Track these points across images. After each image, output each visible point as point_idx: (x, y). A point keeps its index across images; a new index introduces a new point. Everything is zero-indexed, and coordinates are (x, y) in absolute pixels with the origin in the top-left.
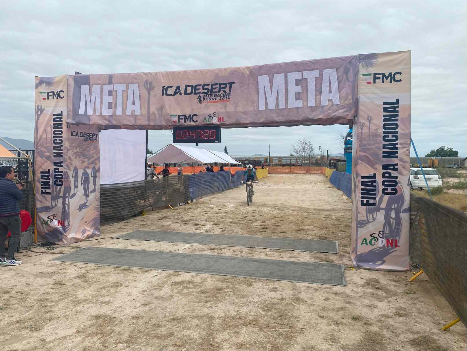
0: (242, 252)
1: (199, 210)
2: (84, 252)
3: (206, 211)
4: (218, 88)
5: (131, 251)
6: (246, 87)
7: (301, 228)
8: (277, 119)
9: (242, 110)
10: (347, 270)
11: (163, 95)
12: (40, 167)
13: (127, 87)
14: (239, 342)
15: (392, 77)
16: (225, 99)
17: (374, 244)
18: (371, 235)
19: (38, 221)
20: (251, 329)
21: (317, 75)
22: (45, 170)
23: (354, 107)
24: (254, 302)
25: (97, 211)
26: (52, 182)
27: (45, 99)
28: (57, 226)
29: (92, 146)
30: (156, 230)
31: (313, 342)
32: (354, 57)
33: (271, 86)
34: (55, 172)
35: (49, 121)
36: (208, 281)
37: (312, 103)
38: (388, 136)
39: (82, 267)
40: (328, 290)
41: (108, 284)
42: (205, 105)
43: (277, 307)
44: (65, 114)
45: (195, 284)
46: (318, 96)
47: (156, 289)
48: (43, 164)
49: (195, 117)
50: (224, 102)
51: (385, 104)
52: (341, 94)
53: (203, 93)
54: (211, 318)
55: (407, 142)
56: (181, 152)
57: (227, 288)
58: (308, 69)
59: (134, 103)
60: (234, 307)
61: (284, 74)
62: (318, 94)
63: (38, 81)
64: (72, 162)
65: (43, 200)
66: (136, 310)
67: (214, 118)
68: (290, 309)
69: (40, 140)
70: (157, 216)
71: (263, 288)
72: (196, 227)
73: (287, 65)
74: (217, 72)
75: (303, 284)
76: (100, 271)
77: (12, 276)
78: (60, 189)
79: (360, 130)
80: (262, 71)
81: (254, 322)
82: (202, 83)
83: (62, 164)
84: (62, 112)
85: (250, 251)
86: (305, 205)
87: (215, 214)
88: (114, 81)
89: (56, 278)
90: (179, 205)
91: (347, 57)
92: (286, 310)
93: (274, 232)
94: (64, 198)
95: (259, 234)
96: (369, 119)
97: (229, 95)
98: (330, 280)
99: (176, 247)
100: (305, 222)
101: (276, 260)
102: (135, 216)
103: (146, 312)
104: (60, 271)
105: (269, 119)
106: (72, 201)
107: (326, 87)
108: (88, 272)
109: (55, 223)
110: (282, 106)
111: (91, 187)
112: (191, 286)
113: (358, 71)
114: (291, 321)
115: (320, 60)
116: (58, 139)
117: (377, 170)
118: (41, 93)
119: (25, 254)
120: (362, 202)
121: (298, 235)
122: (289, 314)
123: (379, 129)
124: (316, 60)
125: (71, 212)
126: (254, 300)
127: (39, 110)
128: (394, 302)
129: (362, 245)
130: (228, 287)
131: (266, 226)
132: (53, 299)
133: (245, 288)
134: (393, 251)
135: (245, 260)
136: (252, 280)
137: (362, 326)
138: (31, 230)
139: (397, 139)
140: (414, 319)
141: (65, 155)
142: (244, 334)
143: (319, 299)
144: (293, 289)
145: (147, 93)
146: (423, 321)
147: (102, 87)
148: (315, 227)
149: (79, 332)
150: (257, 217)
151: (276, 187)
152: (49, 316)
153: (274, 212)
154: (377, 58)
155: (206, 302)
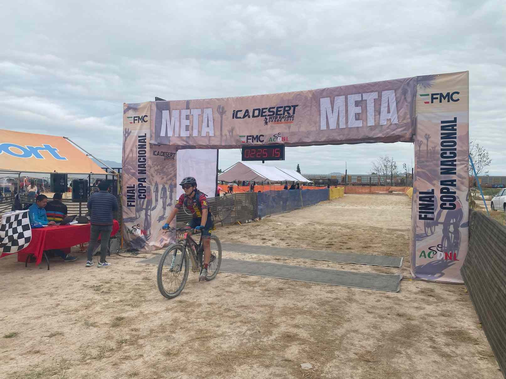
0: (305, 262)
1: (266, 227)
3: (273, 228)
4: (283, 111)
6: (308, 109)
7: (368, 245)
8: (338, 138)
9: (305, 130)
10: (404, 281)
11: (233, 118)
12: (127, 183)
13: (203, 112)
14: (293, 323)
15: (449, 97)
17: (433, 257)
18: (429, 248)
19: (124, 230)
20: (305, 316)
21: (377, 97)
22: (131, 185)
23: (412, 126)
24: (311, 299)
26: (137, 196)
27: (131, 123)
28: (140, 235)
29: (170, 165)
30: (227, 243)
31: (357, 328)
32: (412, 79)
33: (332, 108)
34: (139, 187)
35: (135, 142)
36: (272, 283)
37: (371, 122)
38: (446, 153)
40: (382, 295)
42: (272, 127)
43: (330, 303)
44: (148, 136)
45: (260, 284)
46: (377, 116)
48: (129, 179)
49: (261, 137)
50: (288, 123)
51: (442, 122)
52: (399, 113)
53: (269, 115)
54: (272, 307)
55: (465, 159)
56: (249, 171)
57: (287, 289)
58: (367, 91)
59: (208, 126)
60: (293, 302)
61: (344, 96)
62: (377, 113)
63: (126, 108)
64: (154, 178)
65: (129, 212)
66: (210, 299)
67: (279, 138)
68: (342, 306)
69: (127, 159)
70: (227, 231)
71: (321, 290)
72: (262, 241)
73: (347, 87)
74: (282, 96)
75: (359, 289)
77: (109, 272)
79: (418, 147)
80: (324, 94)
81: (310, 312)
82: (268, 106)
83: (145, 180)
84: (145, 134)
85: (312, 263)
86: (379, 225)
87: (282, 231)
88: (191, 106)
89: (144, 275)
90: (247, 222)
91: (405, 79)
92: (338, 306)
93: (340, 248)
94: (147, 210)
95: (324, 249)
96: (427, 137)
97: (292, 117)
98: (385, 287)
99: (244, 257)
100: (374, 240)
101: (337, 271)
103: (218, 301)
104: (146, 270)
105: (330, 137)
106: (153, 213)
107: (385, 107)
109: (139, 232)
110: (342, 126)
111: (168, 201)
112: (257, 285)
113: (416, 92)
114: (341, 313)
115: (379, 82)
116: (142, 158)
117: (436, 186)
119: (115, 257)
120: (420, 216)
121: (365, 251)
122: (341, 309)
123: (436, 146)
124: (375, 82)
125: (152, 223)
126: (311, 298)
127: (126, 132)
128: (442, 306)
129: (420, 257)
130: (289, 288)
131: (333, 243)
132: (144, 288)
133: (303, 289)
134: (452, 264)
135: (308, 269)
136: (311, 284)
137: (404, 320)
138: (119, 237)
139: (455, 156)
140: (457, 319)
141: (148, 172)
142: (299, 319)
143: (371, 300)
144: (349, 292)
145: (220, 116)
146: (464, 321)
147: (180, 112)
148: (384, 245)
149: (167, 310)
150: (325, 234)
151: (351, 207)
152: (143, 299)
153: (344, 231)
154: (435, 79)
155: (269, 297)
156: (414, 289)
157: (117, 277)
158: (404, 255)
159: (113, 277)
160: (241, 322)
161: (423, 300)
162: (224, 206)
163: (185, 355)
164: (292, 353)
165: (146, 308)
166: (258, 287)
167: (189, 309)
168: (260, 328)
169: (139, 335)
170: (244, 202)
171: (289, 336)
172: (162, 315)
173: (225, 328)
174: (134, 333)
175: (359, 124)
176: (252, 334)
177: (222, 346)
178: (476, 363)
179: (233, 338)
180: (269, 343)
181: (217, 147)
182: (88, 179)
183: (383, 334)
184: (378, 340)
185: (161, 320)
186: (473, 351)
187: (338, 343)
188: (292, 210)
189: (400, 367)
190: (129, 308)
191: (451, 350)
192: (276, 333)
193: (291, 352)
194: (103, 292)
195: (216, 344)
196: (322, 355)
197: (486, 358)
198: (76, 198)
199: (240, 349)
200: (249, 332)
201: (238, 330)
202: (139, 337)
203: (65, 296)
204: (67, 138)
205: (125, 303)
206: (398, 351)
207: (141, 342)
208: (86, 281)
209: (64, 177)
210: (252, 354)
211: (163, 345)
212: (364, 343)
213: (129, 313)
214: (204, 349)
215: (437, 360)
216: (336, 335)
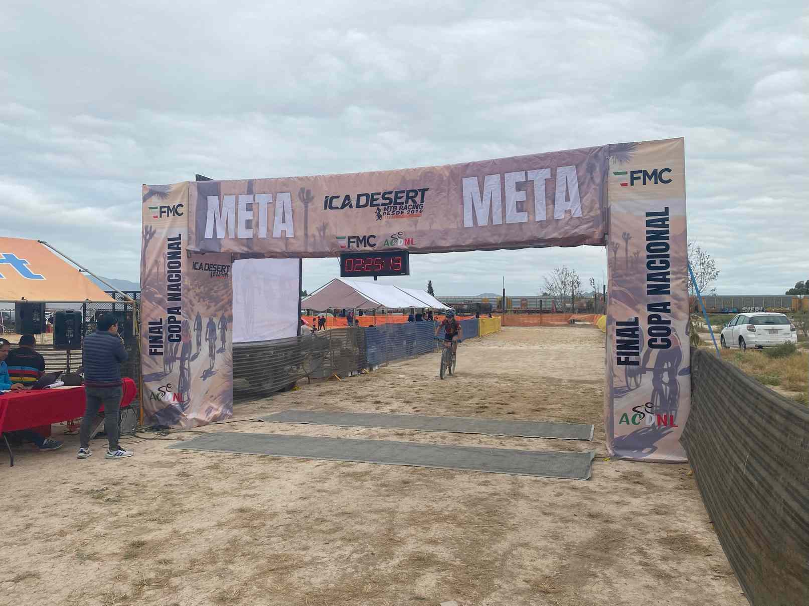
0: (443, 438)
1: (382, 383)
2: (212, 438)
3: (393, 384)
4: (405, 197)
5: (280, 436)
6: (444, 194)
7: (541, 406)
8: (492, 240)
9: (440, 228)
10: (598, 461)
11: (325, 208)
12: (148, 315)
13: (275, 199)
14: (427, 537)
15: (657, 176)
16: (415, 212)
17: (639, 423)
18: (634, 409)
19: (144, 395)
20: (446, 525)
21: (549, 176)
22: (155, 319)
23: (603, 221)
24: (454, 497)
25: (228, 381)
27: (157, 217)
28: (172, 402)
29: (221, 285)
30: (316, 410)
31: (527, 540)
32: (601, 149)
33: (482, 193)
34: (169, 322)
35: (162, 248)
36: (393, 473)
37: (541, 216)
38: (654, 262)
39: (213, 456)
40: (564, 484)
41: (251, 476)
42: (388, 222)
43: (485, 502)
44: (184, 238)
45: (373, 476)
46: (549, 205)
47: (317, 481)
48: (152, 310)
49: (371, 239)
50: (412, 217)
51: (648, 214)
52: (583, 202)
53: (383, 205)
54: (392, 513)
56: (352, 291)
57: (417, 481)
58: (535, 167)
59: (284, 221)
60: (425, 502)
61: (500, 175)
62: (550, 202)
63: (147, 192)
64: (194, 307)
65: (153, 364)
66: (292, 504)
67: (399, 240)
68: (504, 506)
69: (148, 276)
70: (317, 391)
71: (469, 482)
72: (375, 406)
73: (503, 161)
74: (402, 174)
75: (529, 478)
76: (237, 461)
77: (118, 466)
78: (177, 346)
79: (613, 253)
80: (468, 172)
81: (453, 518)
82: (382, 191)
83: (180, 311)
84: (180, 235)
85: (455, 437)
87: (406, 388)
88: (255, 188)
89: (179, 468)
90: (350, 375)
91: (591, 149)
92: (496, 506)
93: (497, 412)
94: (182, 360)
95: (473, 415)
96: (627, 237)
97: (420, 207)
98: (568, 472)
99: (345, 432)
100: (550, 399)
101: (493, 449)
102: (283, 390)
103: (305, 507)
104: (182, 461)
105: (480, 240)
107: (562, 192)
108: (221, 461)
109: (169, 398)
110: (497, 220)
111: (219, 344)
112: (367, 477)
113: (608, 168)
114: (502, 517)
115: (552, 153)
116: (174, 275)
117: (640, 311)
118: (151, 208)
119: (129, 441)
120: (619, 359)
121: (535, 417)
122: (502, 510)
123: (640, 251)
124: (546, 154)
125: (192, 381)
126: (454, 495)
127: (146, 235)
128: (655, 498)
129: (620, 423)
130: (419, 480)
131: (486, 405)
132: (180, 491)
133: (443, 481)
134: (667, 433)
135: (448, 448)
136: (454, 472)
137: (600, 524)
138: (135, 407)
139: (668, 266)
140: (677, 517)
141: (186, 298)
142: (436, 530)
143: (548, 494)
144: (513, 483)
145: (303, 206)
146: (689, 520)
147: (237, 199)
148: (564, 405)
149: (220, 525)
150: (473, 391)
151: (512, 348)
152: (178, 509)
153: (503, 385)
154: (634, 149)
155: (388, 496)
156: (614, 475)
157: (132, 474)
158: (596, 421)
159: (126, 474)
160: (343, 539)
161: (627, 489)
162: (312, 350)
163: (251, 600)
164: (426, 587)
165: (183, 524)
166: (370, 482)
167: (256, 522)
168: (374, 546)
169: (171, 571)
170: (345, 342)
171: (420, 559)
172: (211, 534)
173: (316, 550)
174: (162, 567)
175: (523, 218)
176: (360, 559)
177: (312, 580)
178: (709, 585)
179: (330, 567)
180: (389, 571)
181: (300, 256)
182: (82, 311)
183: (568, 547)
184: (561, 557)
185: (210, 543)
186: (702, 566)
187: (499, 565)
188: (423, 354)
189: (596, 598)
190: (155, 526)
191: (671, 567)
192: (400, 554)
193: (424, 585)
194: (108, 500)
195: (303, 578)
196: (474, 586)
197: (723, 577)
198: (61, 343)
199: (342, 583)
200: (355, 556)
201: (338, 553)
202: (171, 574)
203: (41, 510)
204: (45, 243)
205: (147, 518)
206: (592, 573)
207: (175, 581)
208: (78, 482)
209: (39, 307)
210: (361, 590)
211: (213, 584)
212: (539, 563)
213: (154, 533)
214: (282, 588)
215: (650, 585)
216: (495, 552)
